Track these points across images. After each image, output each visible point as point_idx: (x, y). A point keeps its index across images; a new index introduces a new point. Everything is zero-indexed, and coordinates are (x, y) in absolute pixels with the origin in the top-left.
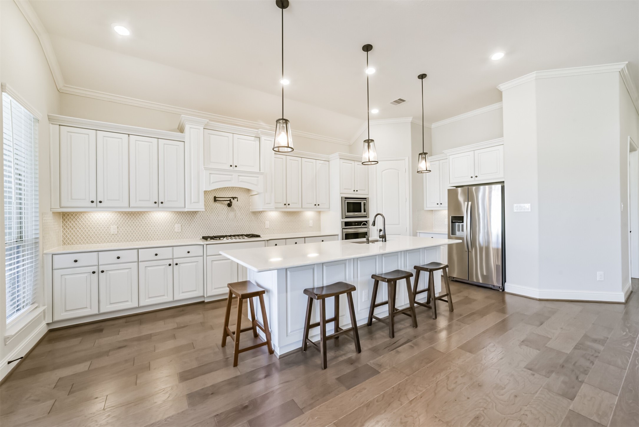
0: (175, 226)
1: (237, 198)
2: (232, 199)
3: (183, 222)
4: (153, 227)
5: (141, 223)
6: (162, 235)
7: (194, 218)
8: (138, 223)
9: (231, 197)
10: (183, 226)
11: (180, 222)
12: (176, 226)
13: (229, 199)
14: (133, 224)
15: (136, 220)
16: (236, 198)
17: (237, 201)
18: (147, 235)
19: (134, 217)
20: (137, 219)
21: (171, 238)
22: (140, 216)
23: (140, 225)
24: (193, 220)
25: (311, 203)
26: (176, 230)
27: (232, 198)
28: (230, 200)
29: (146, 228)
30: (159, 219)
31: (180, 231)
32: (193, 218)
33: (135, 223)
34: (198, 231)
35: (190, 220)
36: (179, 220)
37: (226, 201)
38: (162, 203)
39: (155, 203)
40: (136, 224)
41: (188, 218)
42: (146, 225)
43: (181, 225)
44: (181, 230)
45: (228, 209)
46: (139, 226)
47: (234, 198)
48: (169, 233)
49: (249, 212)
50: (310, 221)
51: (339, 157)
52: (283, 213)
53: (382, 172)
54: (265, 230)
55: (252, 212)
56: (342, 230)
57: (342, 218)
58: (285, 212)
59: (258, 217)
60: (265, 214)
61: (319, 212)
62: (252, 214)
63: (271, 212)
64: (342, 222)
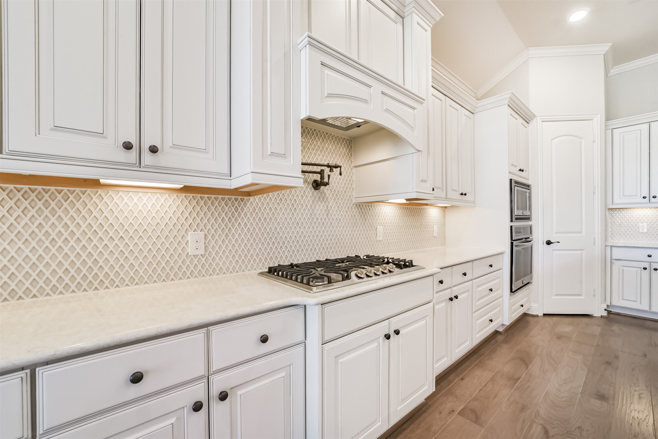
0: (189, 238)
1: (340, 167)
2: (327, 170)
3: (209, 226)
4: (116, 241)
5: (72, 227)
6: (146, 267)
7: (239, 215)
8: (60, 228)
9: (326, 163)
10: (210, 237)
11: (202, 226)
12: (191, 236)
13: (318, 169)
14: (37, 231)
15: (50, 216)
16: (336, 167)
17: (341, 174)
18: (96, 270)
19: (40, 204)
20: (53, 212)
21: (176, 274)
22: (66, 204)
23: (66, 235)
24: (236, 220)
25: (456, 191)
26: (190, 250)
27: (328, 166)
28: (322, 171)
29: (93, 244)
30: (136, 214)
31: (203, 252)
32: (236, 214)
33: (47, 228)
34: (249, 251)
35: (230, 220)
36: (198, 220)
37: (311, 174)
38: (154, 150)
39: (128, 146)
40: (50, 231)
41: (223, 215)
42: (89, 235)
43: (206, 235)
44: (206, 251)
45: (313, 194)
46: (63, 238)
47: (331, 167)
48: (168, 258)
49: (352, 204)
50: (434, 226)
51: (508, 101)
52: (402, 208)
53: (552, 140)
54: (377, 244)
55: (357, 205)
56: (512, 243)
57: (512, 221)
58: (404, 208)
59: (366, 217)
60: (377, 209)
61: (444, 210)
62: (356, 208)
63: (385, 207)
64: (511, 227)
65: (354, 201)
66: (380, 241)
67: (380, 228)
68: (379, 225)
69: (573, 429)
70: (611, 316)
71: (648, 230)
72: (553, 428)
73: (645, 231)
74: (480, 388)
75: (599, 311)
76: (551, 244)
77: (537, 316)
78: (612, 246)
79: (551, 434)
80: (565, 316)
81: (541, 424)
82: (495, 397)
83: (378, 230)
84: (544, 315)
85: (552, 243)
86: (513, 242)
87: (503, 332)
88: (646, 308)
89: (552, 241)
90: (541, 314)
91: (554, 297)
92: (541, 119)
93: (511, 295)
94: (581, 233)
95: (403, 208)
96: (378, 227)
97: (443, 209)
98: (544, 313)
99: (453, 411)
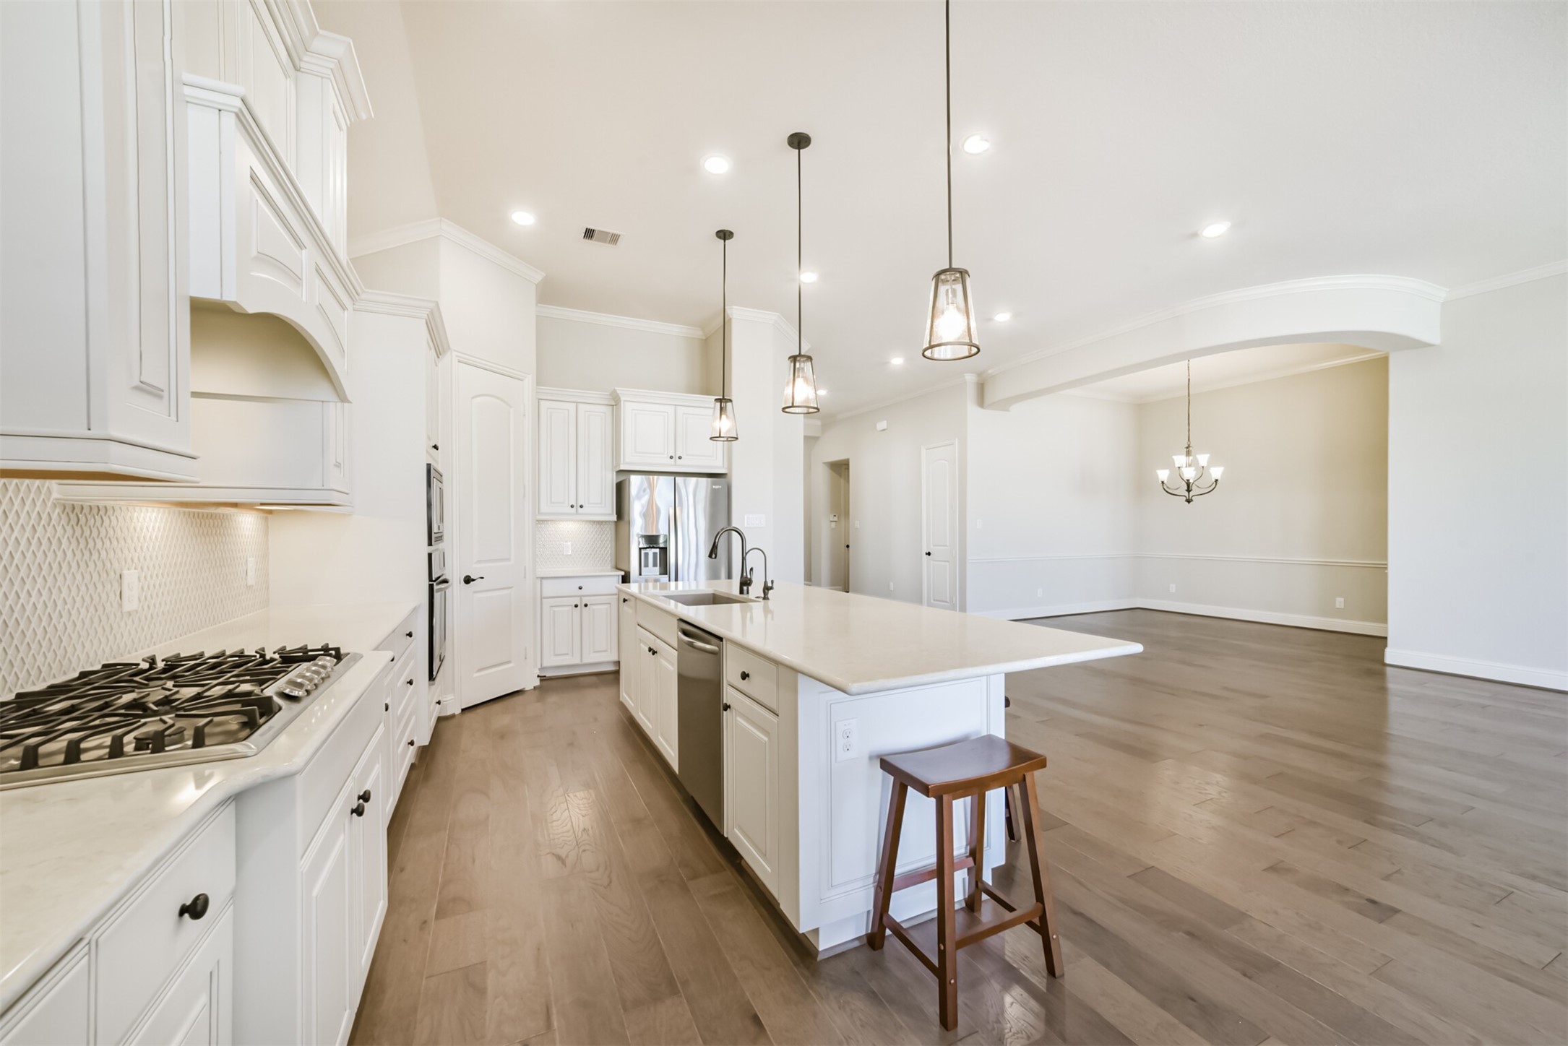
49: (49, 504)
50: (249, 559)
51: (428, 315)
52: (182, 515)
53: (473, 398)
54: (122, 624)
55: (65, 508)
56: (431, 587)
57: (430, 544)
58: (191, 516)
59: (91, 545)
60: (120, 518)
61: (266, 518)
62: (64, 516)
63: (141, 511)
64: (430, 555)
65: (55, 495)
66: (129, 613)
67: (131, 576)
68: (127, 566)
69: (580, 834)
70: (544, 683)
71: (572, 551)
72: (562, 848)
73: (570, 553)
74: (443, 863)
75: (531, 682)
76: (472, 583)
77: (453, 716)
78: (542, 578)
79: (564, 856)
80: (492, 702)
81: (548, 854)
82: (474, 861)
83: (126, 581)
84: (463, 710)
85: (473, 580)
86: (433, 584)
87: (417, 763)
88: (577, 661)
89: (472, 577)
90: (458, 711)
91: (476, 675)
92: (457, 356)
93: (430, 685)
94: (508, 560)
95: (184, 513)
96: (125, 572)
97: (265, 515)
98: (463, 707)
99: (425, 922)
